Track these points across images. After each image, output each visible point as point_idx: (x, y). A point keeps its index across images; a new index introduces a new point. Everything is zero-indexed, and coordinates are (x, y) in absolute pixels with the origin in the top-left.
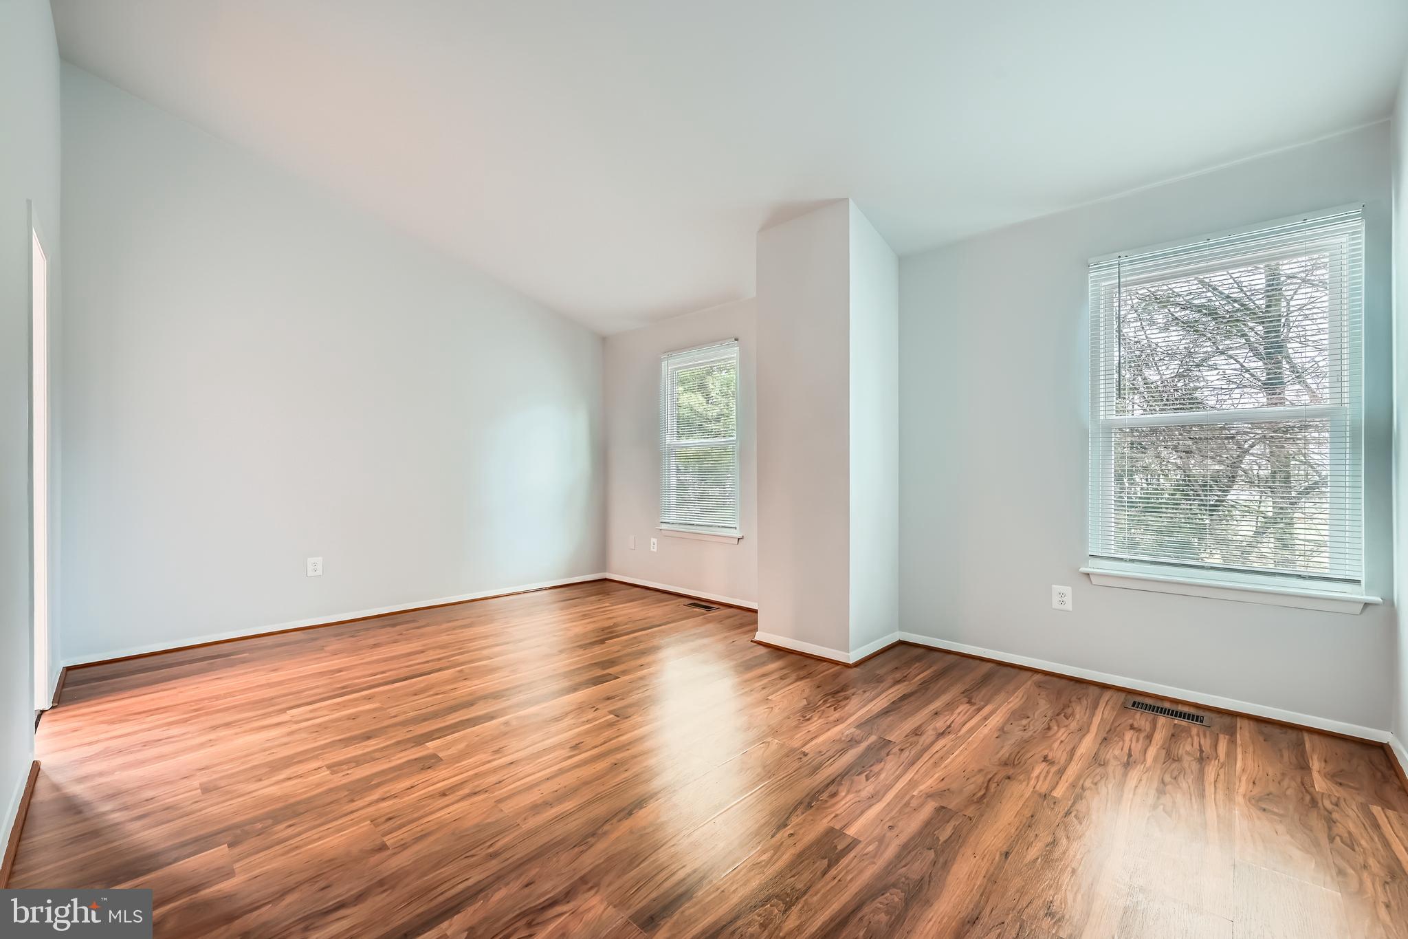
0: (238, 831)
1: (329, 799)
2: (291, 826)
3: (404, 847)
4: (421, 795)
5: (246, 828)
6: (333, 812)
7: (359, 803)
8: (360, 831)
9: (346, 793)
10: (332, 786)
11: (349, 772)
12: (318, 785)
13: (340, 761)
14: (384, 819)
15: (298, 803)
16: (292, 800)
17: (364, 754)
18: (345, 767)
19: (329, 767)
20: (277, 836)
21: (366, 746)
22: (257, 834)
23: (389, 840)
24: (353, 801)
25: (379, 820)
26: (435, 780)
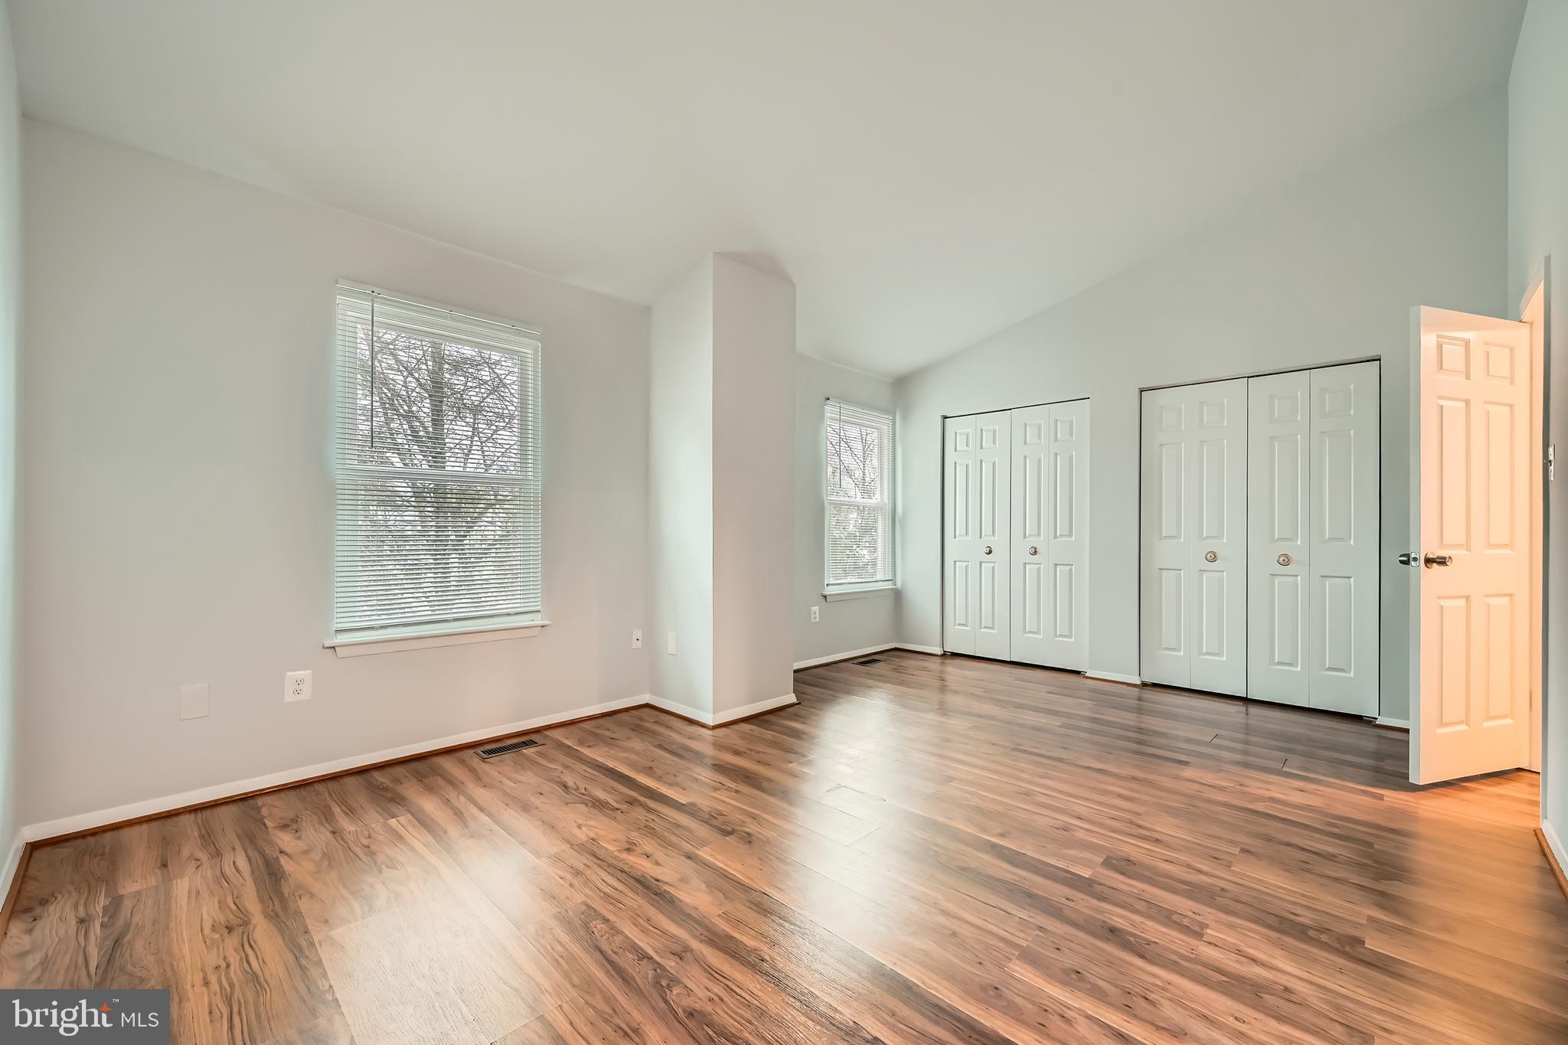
0: (1348, 949)
1: (1239, 906)
2: (1295, 914)
3: (1231, 842)
4: (1172, 852)
5: (1338, 946)
6: (1249, 895)
7: (1222, 884)
8: (1244, 868)
9: (1218, 899)
10: (1223, 916)
11: (1190, 914)
12: (1233, 927)
13: (1182, 932)
14: (1221, 862)
15: (1270, 927)
16: (1273, 934)
17: (1149, 917)
18: (1186, 922)
19: (1199, 935)
20: (1314, 916)
21: (1133, 924)
22: (1329, 932)
23: (1236, 850)
24: (1223, 889)
25: (1224, 863)
26: (1143, 851)
